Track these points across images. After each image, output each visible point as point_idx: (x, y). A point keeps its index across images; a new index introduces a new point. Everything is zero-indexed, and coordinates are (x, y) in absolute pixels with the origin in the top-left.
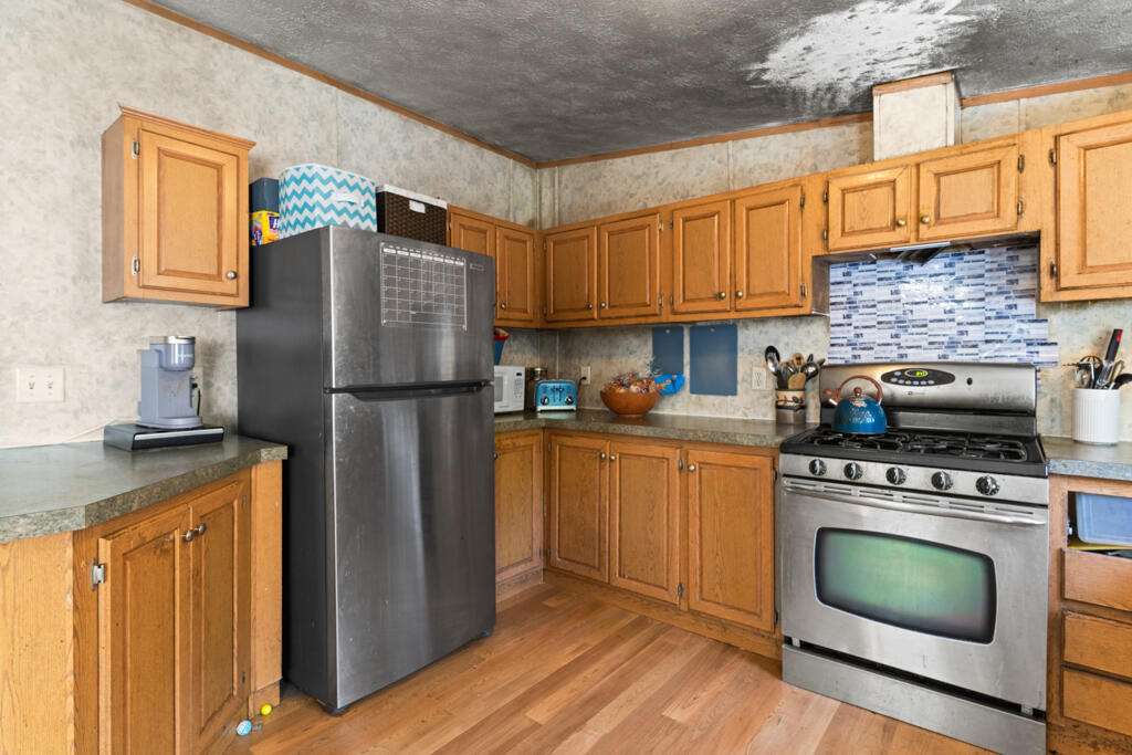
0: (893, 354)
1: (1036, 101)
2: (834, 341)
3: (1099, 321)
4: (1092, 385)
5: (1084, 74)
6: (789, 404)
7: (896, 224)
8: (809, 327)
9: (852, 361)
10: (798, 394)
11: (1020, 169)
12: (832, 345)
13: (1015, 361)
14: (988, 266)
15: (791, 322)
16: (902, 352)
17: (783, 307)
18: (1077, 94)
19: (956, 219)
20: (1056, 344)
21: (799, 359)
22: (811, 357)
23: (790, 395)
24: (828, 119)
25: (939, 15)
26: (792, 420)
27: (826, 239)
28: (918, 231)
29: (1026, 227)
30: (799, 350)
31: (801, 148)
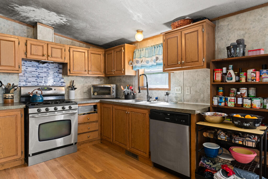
0: (36, 84)
1: (62, 38)
2: (20, 80)
3: (71, 79)
4: (72, 90)
5: (69, 37)
6: (10, 97)
7: (43, 55)
8: (12, 76)
9: (25, 85)
10: (12, 95)
11: (65, 51)
12: (20, 81)
13: (59, 85)
14: (55, 67)
15: (6, 74)
16: (38, 83)
17: (13, 70)
18: (67, 39)
19: (55, 57)
20: (65, 83)
21: (10, 85)
22: (13, 84)
23: (10, 95)
24: (18, 22)
25: (61, 21)
26: (10, 102)
27: (27, 55)
28: (48, 58)
29: (66, 62)
30: (9, 82)
31: (9, 26)
